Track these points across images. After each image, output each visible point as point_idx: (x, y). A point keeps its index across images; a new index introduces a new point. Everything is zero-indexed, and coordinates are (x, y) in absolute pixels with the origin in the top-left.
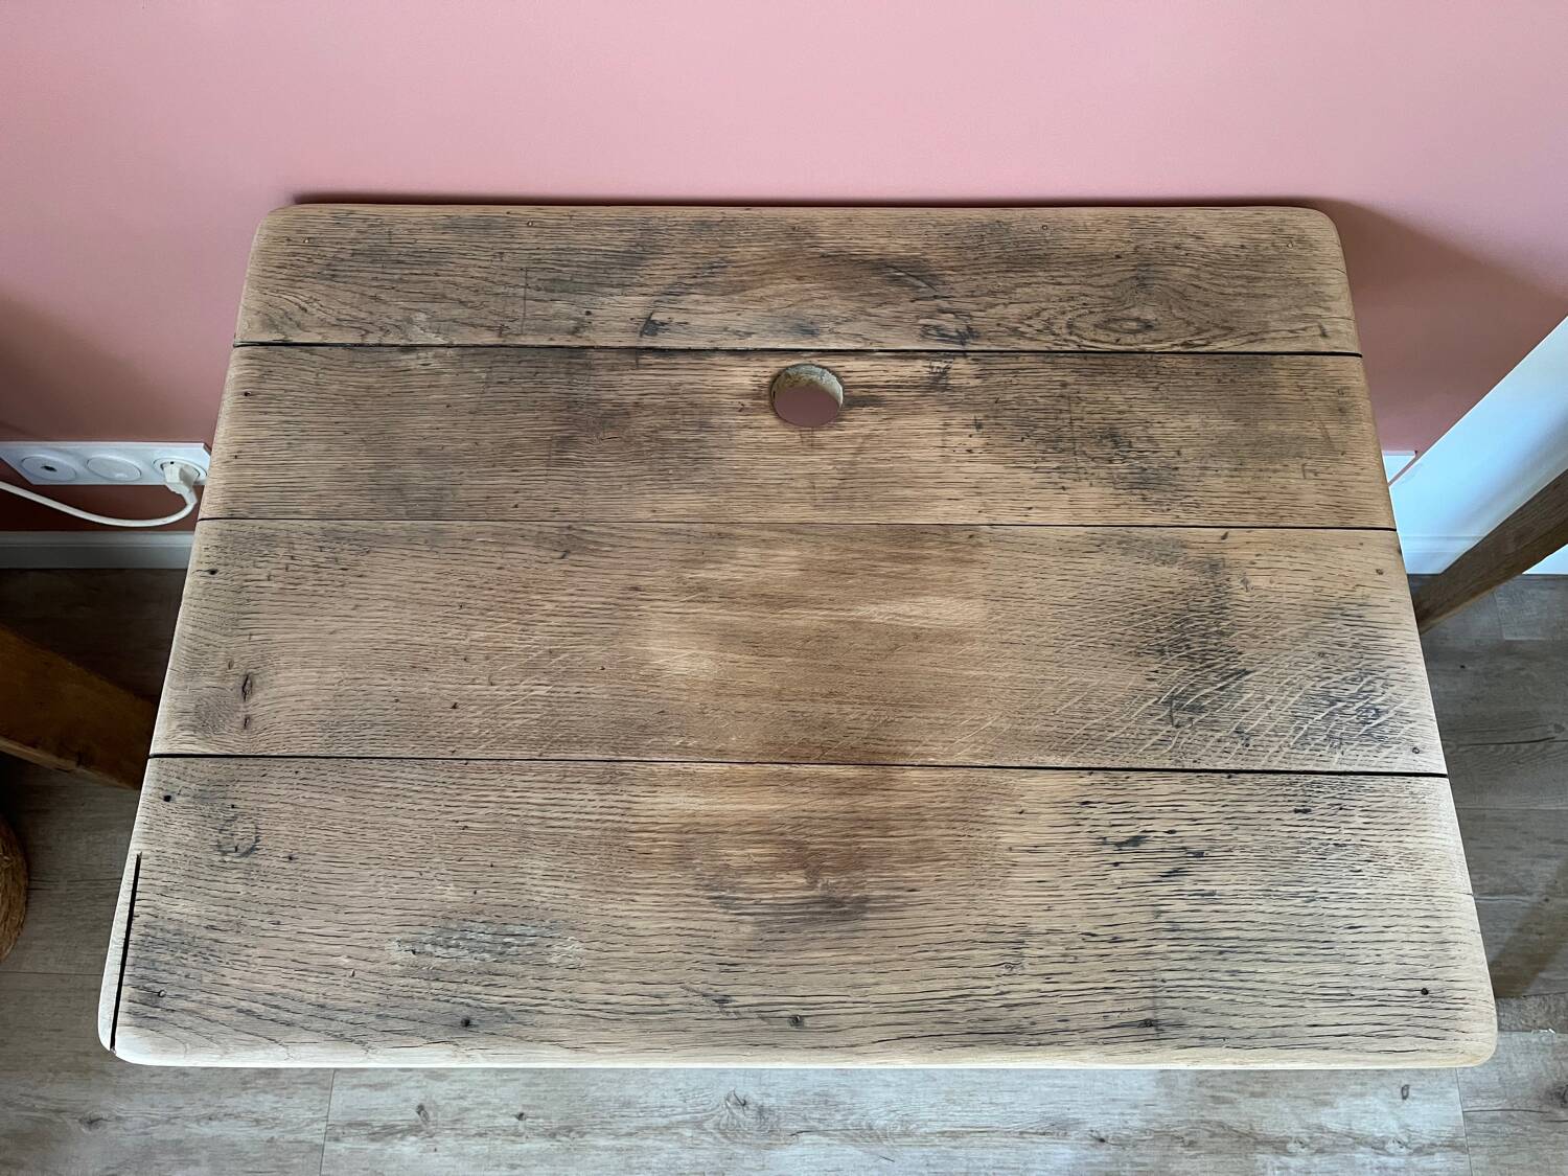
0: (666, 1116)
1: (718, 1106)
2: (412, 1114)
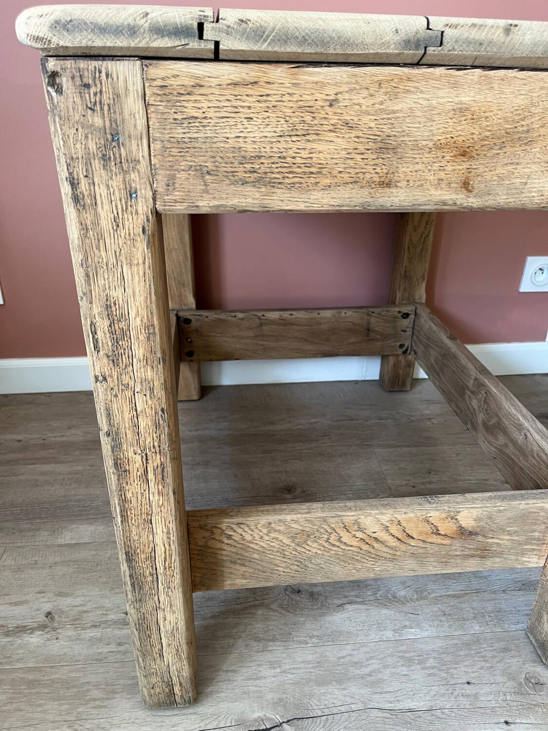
0: (242, 603)
1: (279, 594)
2: (42, 618)
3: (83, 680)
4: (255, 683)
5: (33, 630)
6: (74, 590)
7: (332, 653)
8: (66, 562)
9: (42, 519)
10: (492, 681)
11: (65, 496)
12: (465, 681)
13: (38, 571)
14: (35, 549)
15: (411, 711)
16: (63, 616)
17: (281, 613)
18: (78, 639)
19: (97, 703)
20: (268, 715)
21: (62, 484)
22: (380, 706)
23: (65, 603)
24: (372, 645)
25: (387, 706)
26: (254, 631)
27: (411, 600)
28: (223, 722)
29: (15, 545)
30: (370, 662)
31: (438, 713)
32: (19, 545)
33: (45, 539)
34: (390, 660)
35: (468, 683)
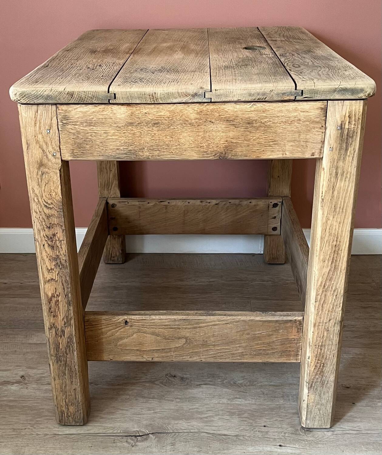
1: (162, 377)
2: (18, 378)
3: (40, 407)
4: (138, 416)
5: (13, 383)
6: (38, 366)
7: (186, 406)
8: (33, 352)
9: (20, 329)
10: (280, 426)
11: (34, 317)
12: (263, 425)
13: (16, 356)
14: (15, 344)
15: (225, 435)
16: (31, 378)
17: (161, 386)
18: (38, 389)
19: (48, 418)
20: (141, 430)
21: (33, 310)
22: (207, 431)
23: (31, 372)
24: (212, 405)
25: (212, 432)
26: (142, 393)
27: (245, 385)
28: (116, 431)
29: (4, 342)
30: (208, 412)
31: (241, 438)
32: (5, 341)
33: (21, 340)
34: (221, 412)
35: (265, 426)
